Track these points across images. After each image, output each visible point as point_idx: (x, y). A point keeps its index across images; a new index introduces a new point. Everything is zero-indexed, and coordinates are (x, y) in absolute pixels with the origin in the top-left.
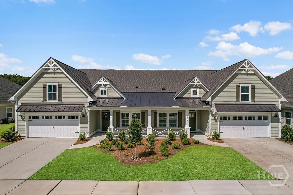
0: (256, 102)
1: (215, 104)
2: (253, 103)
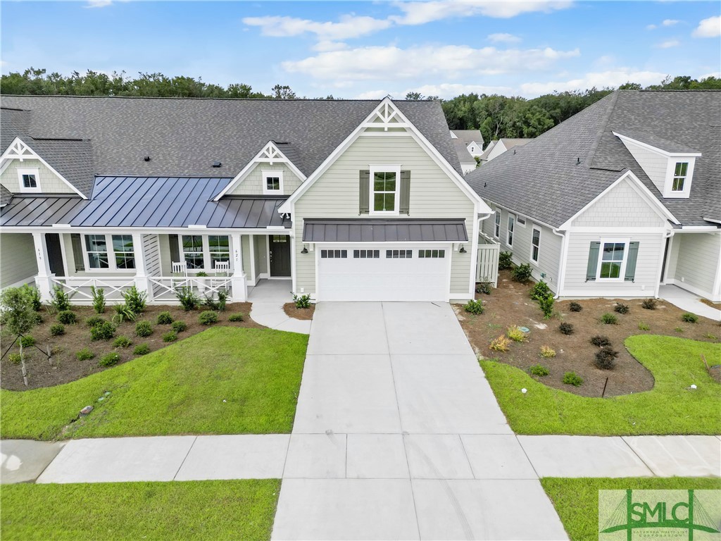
0: (413, 214)
1: (305, 219)
2: (405, 216)
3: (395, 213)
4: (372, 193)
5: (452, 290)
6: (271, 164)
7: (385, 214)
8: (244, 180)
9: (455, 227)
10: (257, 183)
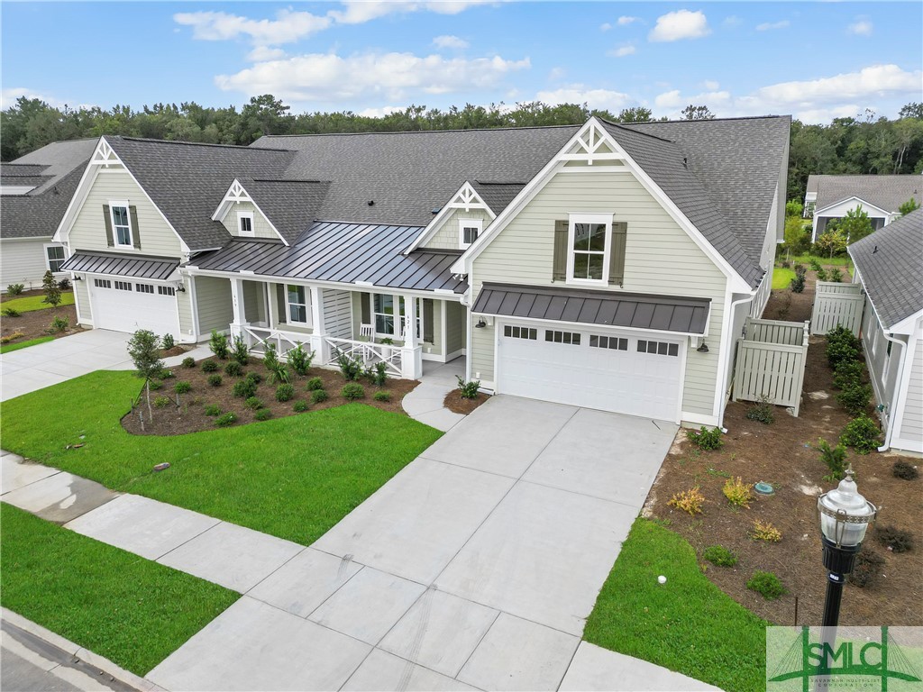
0: (629, 286)
1: (484, 283)
2: (616, 288)
3: (602, 284)
4: (571, 253)
5: (685, 408)
6: (467, 210)
7: (588, 283)
8: (439, 231)
9: (691, 312)
10: (452, 235)
